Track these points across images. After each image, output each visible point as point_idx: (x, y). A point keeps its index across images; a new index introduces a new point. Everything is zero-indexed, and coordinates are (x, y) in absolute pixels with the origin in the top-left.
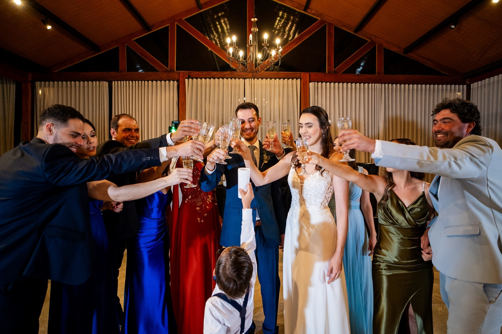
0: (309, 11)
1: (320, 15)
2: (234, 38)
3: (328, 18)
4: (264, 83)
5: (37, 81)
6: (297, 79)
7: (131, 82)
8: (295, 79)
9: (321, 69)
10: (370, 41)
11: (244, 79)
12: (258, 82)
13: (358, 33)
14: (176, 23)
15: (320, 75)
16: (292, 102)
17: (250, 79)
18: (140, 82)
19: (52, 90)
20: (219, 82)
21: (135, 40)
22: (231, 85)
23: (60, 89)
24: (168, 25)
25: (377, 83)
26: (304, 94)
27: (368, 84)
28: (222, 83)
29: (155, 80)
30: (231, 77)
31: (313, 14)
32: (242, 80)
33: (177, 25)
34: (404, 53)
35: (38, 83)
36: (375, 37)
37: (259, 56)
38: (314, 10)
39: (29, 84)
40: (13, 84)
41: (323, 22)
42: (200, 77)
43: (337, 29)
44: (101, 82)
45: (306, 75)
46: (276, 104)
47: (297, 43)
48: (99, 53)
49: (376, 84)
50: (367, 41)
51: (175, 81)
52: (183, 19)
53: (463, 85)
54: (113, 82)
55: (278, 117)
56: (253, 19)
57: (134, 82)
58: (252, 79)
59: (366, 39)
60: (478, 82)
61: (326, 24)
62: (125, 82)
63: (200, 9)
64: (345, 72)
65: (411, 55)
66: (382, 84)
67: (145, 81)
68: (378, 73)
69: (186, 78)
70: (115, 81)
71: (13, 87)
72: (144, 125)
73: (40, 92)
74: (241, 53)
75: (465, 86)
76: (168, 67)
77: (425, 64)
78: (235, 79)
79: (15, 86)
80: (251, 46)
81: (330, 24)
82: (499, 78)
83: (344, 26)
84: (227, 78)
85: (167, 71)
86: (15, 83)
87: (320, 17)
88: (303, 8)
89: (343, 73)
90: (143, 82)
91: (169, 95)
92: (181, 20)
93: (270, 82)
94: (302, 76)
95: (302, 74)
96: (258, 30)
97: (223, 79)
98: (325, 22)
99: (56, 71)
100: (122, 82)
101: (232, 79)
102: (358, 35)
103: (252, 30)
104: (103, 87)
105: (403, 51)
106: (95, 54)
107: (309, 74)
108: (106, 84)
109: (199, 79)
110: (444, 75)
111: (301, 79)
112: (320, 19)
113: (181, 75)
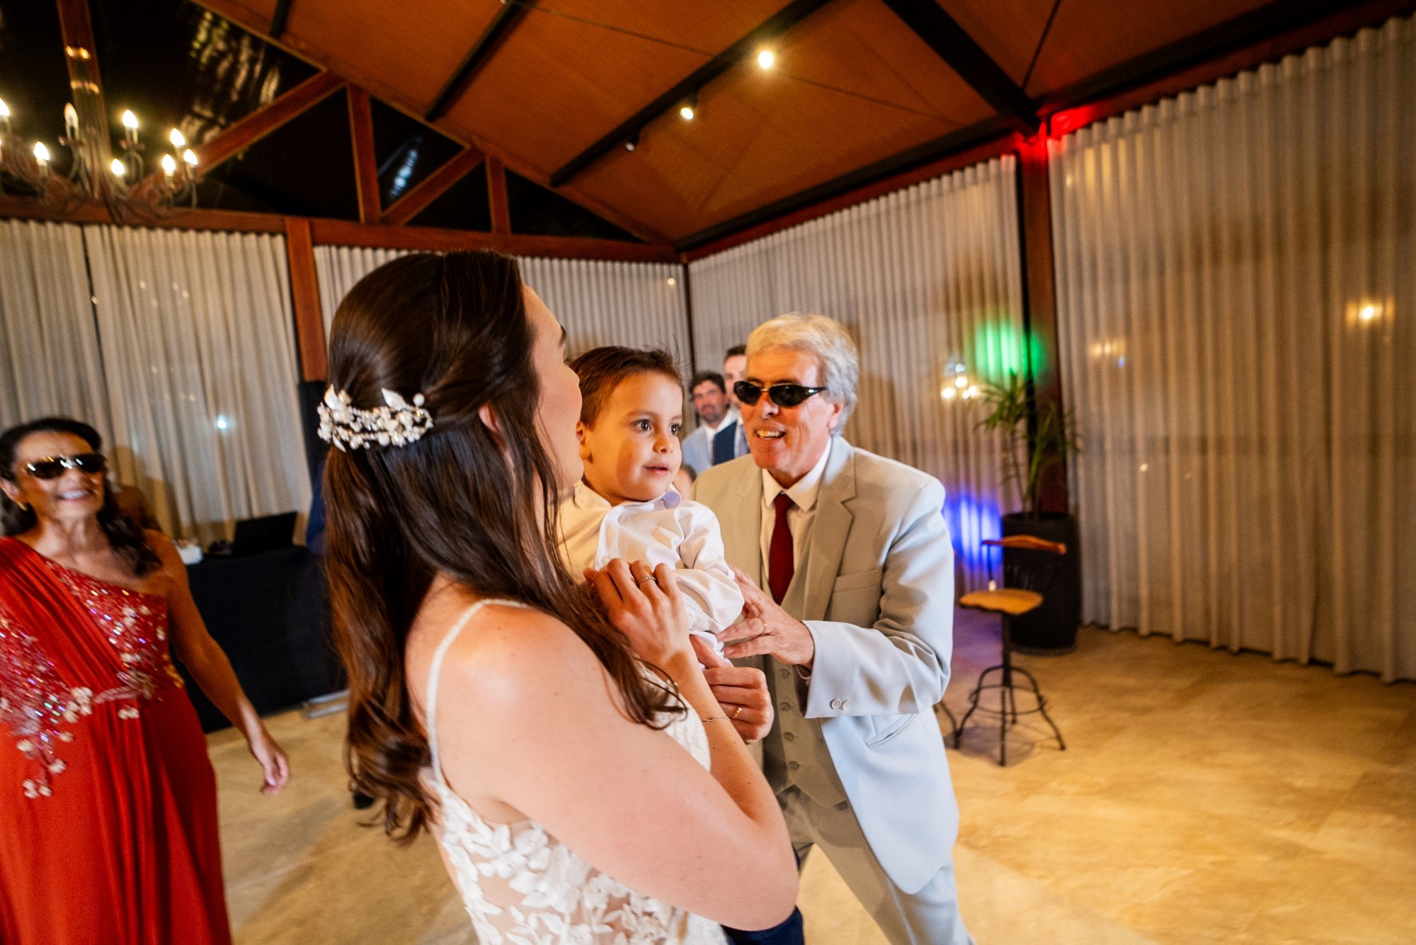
0: (288, 39)
1: (325, 59)
3: (350, 71)
6: (273, 235)
8: (267, 236)
9: (345, 209)
10: (467, 146)
11: (83, 226)
13: (436, 123)
15: (342, 226)
17: (105, 227)
26: (303, 279)
31: (301, 51)
32: (70, 232)
34: (550, 185)
36: (480, 138)
38: (305, 41)
41: (332, 79)
43: (377, 105)
45: (302, 227)
46: (211, 309)
50: (460, 148)
53: (676, 264)
58: (115, 227)
59: (458, 140)
61: (345, 87)
64: (414, 223)
65: (566, 191)
75: (681, 267)
81: (358, 90)
87: (324, 65)
89: (406, 225)
94: (287, 228)
95: (287, 222)
98: (339, 80)
102: (438, 130)
105: (549, 180)
107: (311, 224)
110: (637, 240)
111: (285, 236)
112: (325, 69)
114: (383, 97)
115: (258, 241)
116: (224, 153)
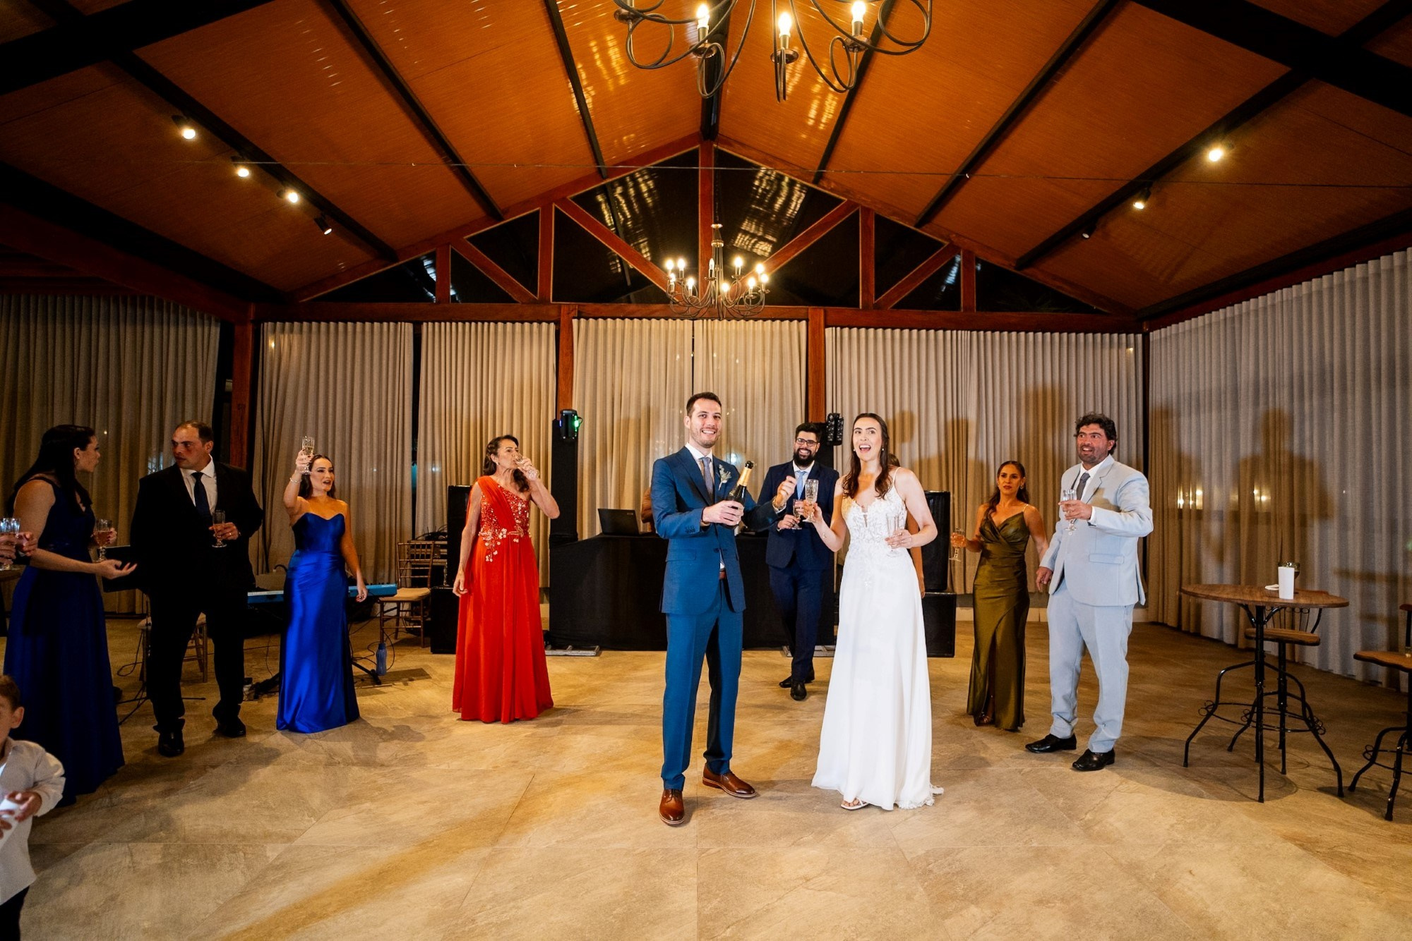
0: (824, 183)
1: (846, 192)
2: (682, 263)
3: (863, 198)
4: (734, 328)
5: (267, 322)
6: (800, 320)
7: (461, 324)
8: (796, 321)
9: (849, 299)
10: (946, 243)
11: (693, 320)
12: (720, 326)
13: (924, 227)
14: (554, 205)
15: (848, 311)
16: (789, 367)
17: (705, 320)
18: (480, 324)
19: (296, 338)
20: (641, 326)
21: (470, 239)
22: (667, 332)
23: (314, 337)
24: (538, 209)
25: (962, 330)
26: (815, 350)
27: (944, 330)
28: (648, 327)
29: (510, 322)
30: (665, 316)
31: (832, 190)
32: (688, 323)
33: (556, 208)
34: (1016, 268)
35: (268, 326)
36: (959, 235)
37: (725, 287)
38: (834, 182)
39: (250, 327)
40: (216, 326)
41: (851, 205)
42: (604, 315)
43: (880, 221)
44: (399, 324)
45: (818, 313)
46: (756, 372)
48: (395, 265)
49: (959, 332)
50: (941, 245)
51: (552, 324)
52: (569, 197)
53: (1135, 333)
54: (425, 324)
55: (761, 398)
56: (713, 226)
57: (468, 324)
58: (710, 320)
59: (940, 240)
60: (1160, 329)
61: (858, 211)
62: (448, 324)
63: (604, 179)
64: (897, 307)
65: (1029, 272)
66: (971, 331)
67: (489, 323)
68: (966, 310)
69: (574, 318)
70: (427, 322)
71: (215, 331)
72: (487, 412)
73: (272, 344)
74: (691, 282)
75: (1140, 336)
76: (536, 294)
77: (1061, 291)
78: (674, 320)
79: (218, 330)
80: (712, 279)
81: (867, 211)
82: (1178, 328)
83: (894, 214)
84: (658, 319)
85: (535, 302)
86: (219, 324)
87: (846, 197)
88: (812, 178)
89: (894, 307)
90: (486, 324)
91: (537, 350)
92: (564, 198)
93: (745, 327)
94: (810, 315)
95: (809, 311)
96: (723, 245)
97: (650, 319)
98: (856, 205)
99: (304, 300)
100: (443, 324)
101: (667, 320)
102: (926, 234)
103: (712, 244)
104: (403, 334)
105: (1014, 265)
106: (387, 265)
107: (825, 311)
108: (408, 328)
109: (600, 320)
110: (1098, 312)
111: (807, 321)
112: (846, 200)
113: (564, 310)
114: (885, 214)
115: (789, 324)
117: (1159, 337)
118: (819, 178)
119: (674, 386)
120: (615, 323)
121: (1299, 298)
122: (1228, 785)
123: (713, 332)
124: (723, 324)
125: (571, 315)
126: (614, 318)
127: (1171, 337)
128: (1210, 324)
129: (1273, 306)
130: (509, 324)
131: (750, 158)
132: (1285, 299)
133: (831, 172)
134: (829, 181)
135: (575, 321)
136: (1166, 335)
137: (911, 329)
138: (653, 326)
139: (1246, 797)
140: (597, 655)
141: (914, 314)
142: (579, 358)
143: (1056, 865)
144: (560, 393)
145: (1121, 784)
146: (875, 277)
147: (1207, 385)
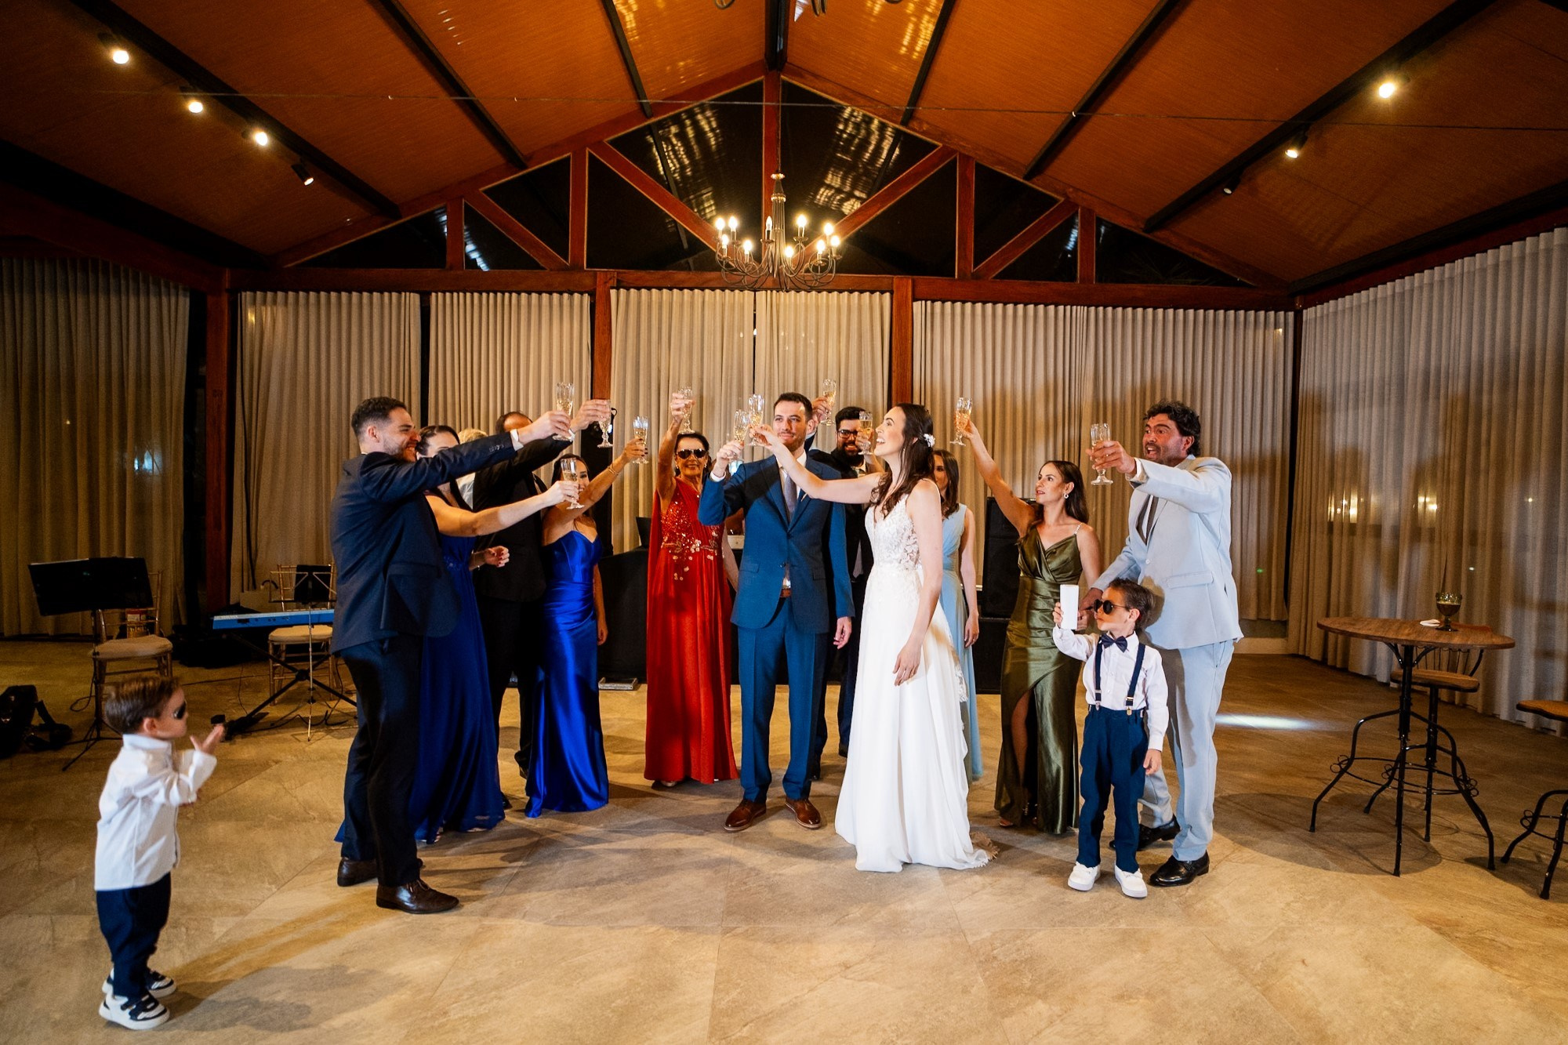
0: (915, 124)
1: (941, 136)
2: (734, 222)
3: (962, 143)
4: (803, 301)
5: (245, 291)
6: (882, 292)
7: (476, 295)
8: (878, 293)
9: (943, 267)
10: (1062, 199)
11: (755, 291)
12: (788, 299)
13: (1035, 179)
14: (588, 150)
15: (940, 281)
16: (869, 349)
17: (769, 292)
18: (499, 294)
19: (280, 311)
20: (692, 297)
21: (486, 192)
22: (723, 305)
23: (302, 310)
24: (569, 154)
25: (1077, 305)
26: (900, 330)
27: (1056, 306)
28: (700, 300)
29: (536, 292)
30: (721, 286)
31: (923, 133)
32: (748, 295)
33: (591, 155)
34: (1145, 231)
35: (247, 296)
36: (1077, 190)
37: (789, 252)
38: (928, 123)
39: (225, 299)
40: (185, 296)
41: (947, 152)
42: (648, 284)
43: (981, 170)
44: (403, 294)
45: (904, 283)
46: (830, 355)
47: (884, 203)
48: (397, 222)
49: (1074, 307)
50: (1055, 201)
51: (586, 295)
52: (606, 140)
53: (1286, 311)
54: (434, 294)
56: (774, 176)
57: (484, 295)
58: (774, 292)
59: (1053, 195)
60: (1315, 305)
61: (956, 158)
62: (461, 294)
63: (648, 117)
64: (1001, 276)
65: (1162, 236)
66: (1089, 306)
67: (510, 293)
68: (1083, 280)
69: (613, 288)
70: (436, 292)
71: (184, 303)
73: (251, 318)
74: (748, 246)
75: (1291, 314)
76: (566, 259)
77: (1196, 257)
78: (732, 291)
79: (188, 300)
81: (966, 159)
82: (1337, 305)
83: (1000, 163)
84: (713, 289)
85: (565, 269)
86: (188, 294)
87: (940, 141)
88: (900, 118)
89: (994, 278)
90: (507, 295)
91: (569, 326)
92: (600, 142)
93: (817, 299)
94: (894, 286)
95: (895, 281)
96: (785, 200)
97: (703, 289)
98: (954, 152)
99: (289, 265)
100: (455, 294)
101: (723, 291)
102: (1034, 186)
103: (772, 199)
104: (407, 306)
105: (1143, 226)
106: (386, 224)
107: (913, 281)
108: (414, 299)
109: (643, 291)
110: (1242, 284)
111: (892, 293)
112: (941, 145)
113: (600, 279)
114: (988, 162)
115: (870, 297)
116: (856, 226)
117: (1314, 316)
118: (908, 117)
119: (732, 369)
120: (662, 294)
121: (1483, 270)
122: (1359, 854)
123: (778, 305)
124: (790, 296)
125: (609, 285)
126: (660, 289)
127: (1328, 315)
128: (1375, 301)
129: (1451, 279)
130: (534, 296)
131: (826, 93)
132: (1466, 270)
133: (922, 110)
134: (921, 122)
135: (613, 292)
136: (1322, 313)
137: (1016, 304)
138: (707, 299)
139: (1380, 869)
140: (635, 689)
141: (1020, 286)
142: (618, 336)
143: (1145, 951)
144: (596, 378)
145: (1233, 852)
146: (975, 241)
147: (1368, 374)
